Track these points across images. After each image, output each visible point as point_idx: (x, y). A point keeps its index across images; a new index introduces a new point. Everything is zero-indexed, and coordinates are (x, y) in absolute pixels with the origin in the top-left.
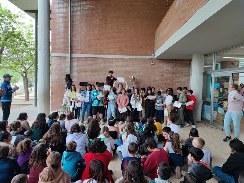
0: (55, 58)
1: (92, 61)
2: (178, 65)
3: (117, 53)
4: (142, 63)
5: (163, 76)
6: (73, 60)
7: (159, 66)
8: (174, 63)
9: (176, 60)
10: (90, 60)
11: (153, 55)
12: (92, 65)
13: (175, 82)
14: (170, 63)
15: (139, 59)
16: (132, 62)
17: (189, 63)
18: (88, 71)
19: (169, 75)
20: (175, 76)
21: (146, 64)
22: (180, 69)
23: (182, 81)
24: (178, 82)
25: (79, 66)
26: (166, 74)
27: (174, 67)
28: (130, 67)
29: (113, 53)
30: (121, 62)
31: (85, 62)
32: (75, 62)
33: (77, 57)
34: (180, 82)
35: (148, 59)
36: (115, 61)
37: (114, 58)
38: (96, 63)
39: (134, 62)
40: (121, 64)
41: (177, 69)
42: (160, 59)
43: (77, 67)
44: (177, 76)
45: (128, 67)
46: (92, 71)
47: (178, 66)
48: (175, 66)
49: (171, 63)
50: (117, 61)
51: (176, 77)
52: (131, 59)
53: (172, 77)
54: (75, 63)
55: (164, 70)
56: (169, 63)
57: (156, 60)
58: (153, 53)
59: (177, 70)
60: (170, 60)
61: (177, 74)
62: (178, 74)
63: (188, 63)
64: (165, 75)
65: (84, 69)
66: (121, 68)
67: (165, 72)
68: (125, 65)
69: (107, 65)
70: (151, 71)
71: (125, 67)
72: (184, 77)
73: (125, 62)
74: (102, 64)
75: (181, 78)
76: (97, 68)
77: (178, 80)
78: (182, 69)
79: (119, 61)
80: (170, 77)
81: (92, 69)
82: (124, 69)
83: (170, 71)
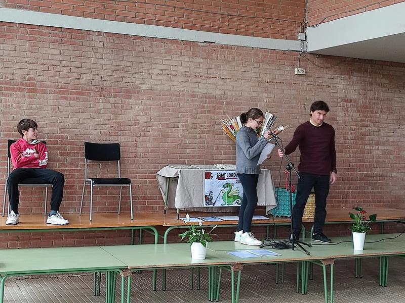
1: (60, 43)
2: (379, 80)
3: (172, 19)
4: (262, 65)
8: (366, 71)
9: (372, 60)
11: (301, 36)
12: (66, 63)
13: (369, 145)
14: (356, 73)
15: (253, 48)
16: (228, 62)
18: (44, 92)
19: (351, 116)
20: (371, 121)
21: (277, 72)
22: (384, 95)
23: (391, 139)
24: (378, 144)
26: (342, 114)
27: (368, 88)
28: (219, 81)
29: (152, 17)
30: (187, 59)
31: (28, 48)
34: (384, 144)
35: (284, 52)
36: (162, 50)
37: (157, 39)
38: (78, 53)
39: (234, 60)
40: (183, 64)
41: (376, 96)
44: (375, 121)
45: (213, 81)
46: (62, 91)
47: (378, 84)
48: (371, 84)
49: (359, 71)
50: (169, 52)
51: (372, 124)
52: (223, 47)
53: (362, 126)
55: (337, 98)
56: (351, 72)
57: (311, 57)
58: (299, 29)
59: (378, 99)
60: (354, 61)
61: (377, 112)
62: (378, 115)
66: (187, 82)
67: (339, 104)
68: (199, 70)
69: (129, 64)
70: (294, 98)
71: (200, 80)
72: (397, 127)
73: (199, 60)
74: (108, 63)
75: (386, 130)
76: (84, 76)
77: (378, 135)
78: (389, 95)
79: (179, 54)
80: (354, 123)
81: (61, 80)
82: (197, 86)
83: (355, 101)
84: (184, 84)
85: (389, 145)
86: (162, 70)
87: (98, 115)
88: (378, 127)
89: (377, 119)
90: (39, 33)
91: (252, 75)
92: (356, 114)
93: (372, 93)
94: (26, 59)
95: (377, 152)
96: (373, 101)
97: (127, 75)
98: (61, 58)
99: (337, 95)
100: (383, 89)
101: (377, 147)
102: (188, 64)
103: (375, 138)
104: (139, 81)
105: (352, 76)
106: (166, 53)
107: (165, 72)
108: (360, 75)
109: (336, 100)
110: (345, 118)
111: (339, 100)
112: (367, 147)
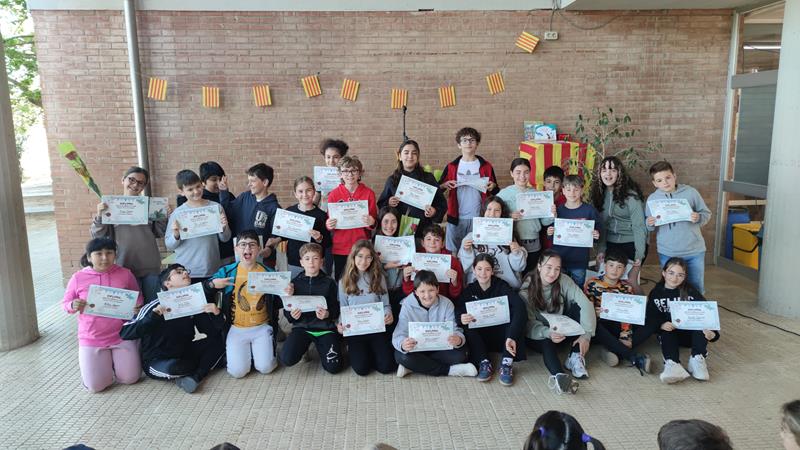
0: (53, 18)
1: (248, 29)
2: (672, 36)
4: (499, 33)
5: (599, 94)
6: (151, 26)
7: (582, 45)
8: (651, 26)
9: (662, 10)
10: (237, 26)
12: (257, 52)
13: (656, 124)
14: (635, 31)
15: (485, 12)
16: (452, 32)
17: (725, 23)
19: (628, 89)
20: (658, 93)
22: (679, 56)
23: (690, 115)
24: (668, 122)
25: (185, 59)
26: (615, 87)
27: (655, 49)
28: (441, 58)
30: (398, 34)
31: (212, 39)
32: (159, 40)
33: (170, 13)
34: (678, 122)
35: (529, 13)
36: (367, 26)
37: (360, 14)
38: (268, 39)
39: (460, 29)
40: (394, 40)
41: (667, 59)
42: (585, 12)
43: (176, 63)
44: (665, 93)
45: (433, 58)
47: (672, 43)
48: (659, 42)
49: (641, 26)
50: (375, 27)
51: (659, 97)
52: (445, 14)
53: (645, 100)
54: (163, 40)
55: (607, 66)
56: (629, 30)
57: (568, 15)
59: (669, 62)
60: (633, 14)
61: (666, 81)
62: (669, 85)
63: (720, 25)
64: (612, 88)
65: (211, 73)
66: (400, 61)
67: (609, 75)
68: (416, 46)
69: (328, 47)
70: (545, 70)
71: (416, 58)
72: (700, 97)
73: (415, 34)
74: (303, 47)
75: (683, 103)
76: (277, 65)
77: (669, 111)
78: (690, 56)
79: (389, 28)
80: (632, 97)
81: (254, 72)
82: (412, 66)
83: (634, 68)
84: (397, 65)
85: (686, 123)
86: (368, 50)
87: (296, 108)
88: (670, 100)
89: (667, 90)
90: (224, 21)
91: (485, 46)
92: (635, 85)
93: (661, 55)
94: (212, 51)
95: (668, 133)
96: (663, 66)
97: (326, 60)
98: (250, 46)
99: (606, 62)
100: (679, 49)
101: (667, 127)
102: (399, 40)
103: (663, 115)
104: (340, 65)
105: (631, 34)
106: (372, 29)
107: (372, 53)
108: (642, 32)
109: (604, 69)
110: (619, 92)
111: (610, 69)
112: (653, 128)
